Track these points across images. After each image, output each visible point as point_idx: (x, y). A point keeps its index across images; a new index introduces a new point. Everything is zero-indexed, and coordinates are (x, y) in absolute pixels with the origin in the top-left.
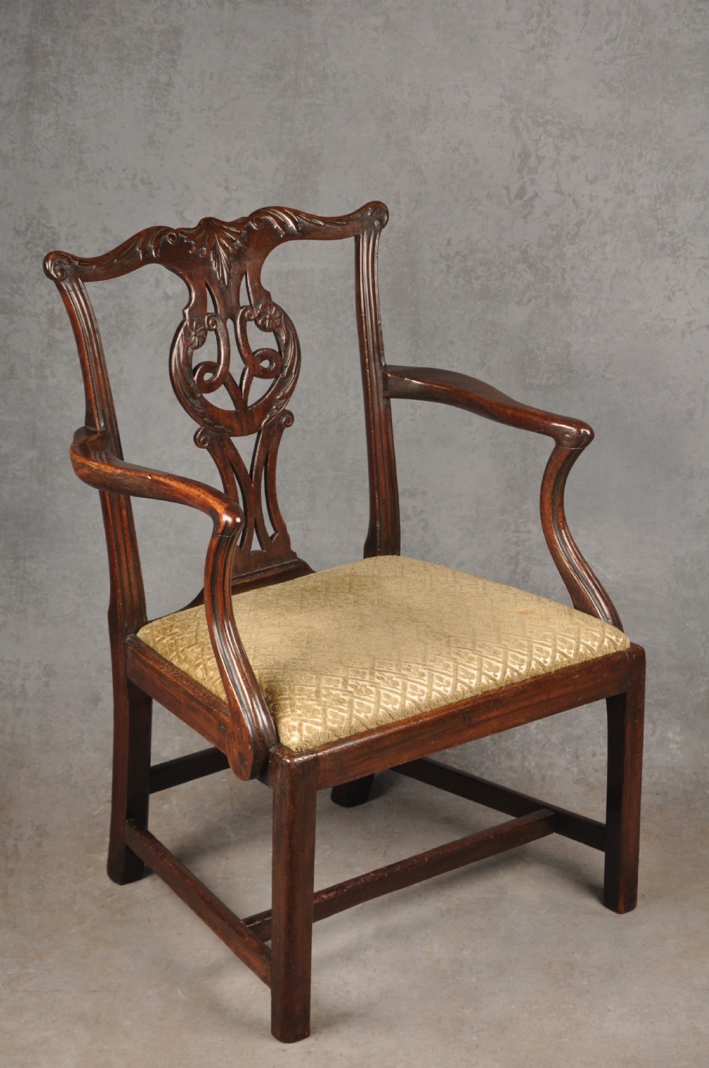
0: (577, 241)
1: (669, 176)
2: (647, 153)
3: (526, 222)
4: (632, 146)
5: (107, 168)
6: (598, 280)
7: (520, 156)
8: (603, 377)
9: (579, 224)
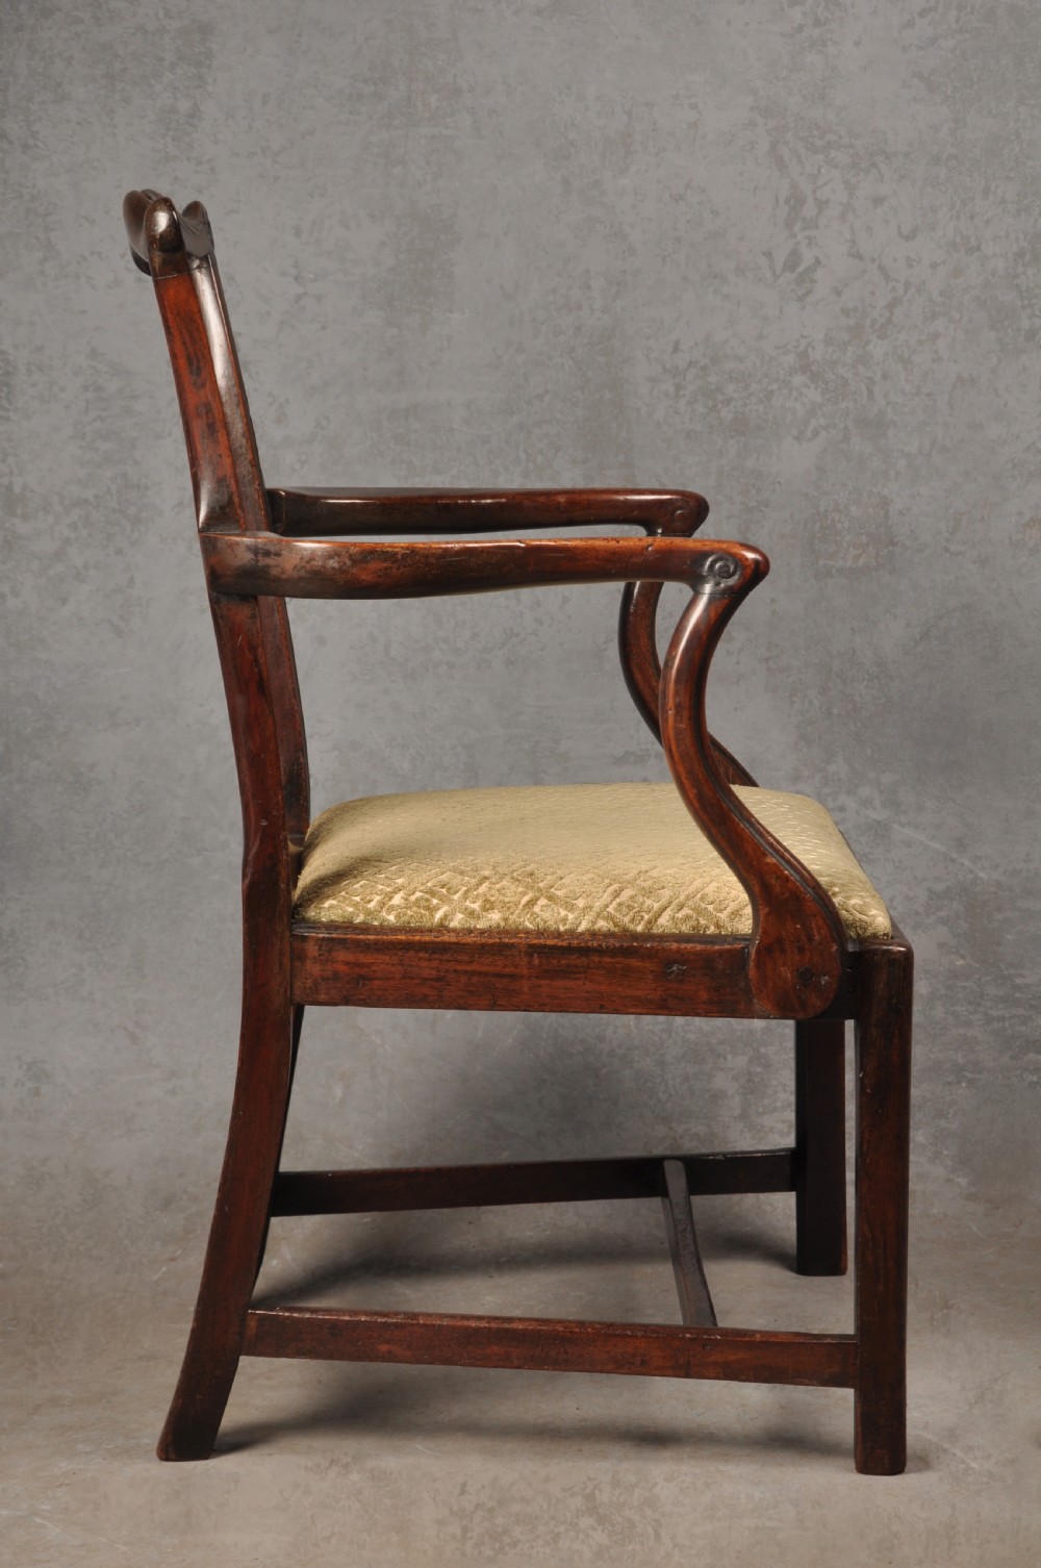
0: (889, 333)
1: (1036, 220)
2: (997, 187)
3: (803, 308)
4: (971, 176)
5: (92, 253)
6: (927, 395)
7: (787, 201)
8: (947, 550)
9: (891, 306)
